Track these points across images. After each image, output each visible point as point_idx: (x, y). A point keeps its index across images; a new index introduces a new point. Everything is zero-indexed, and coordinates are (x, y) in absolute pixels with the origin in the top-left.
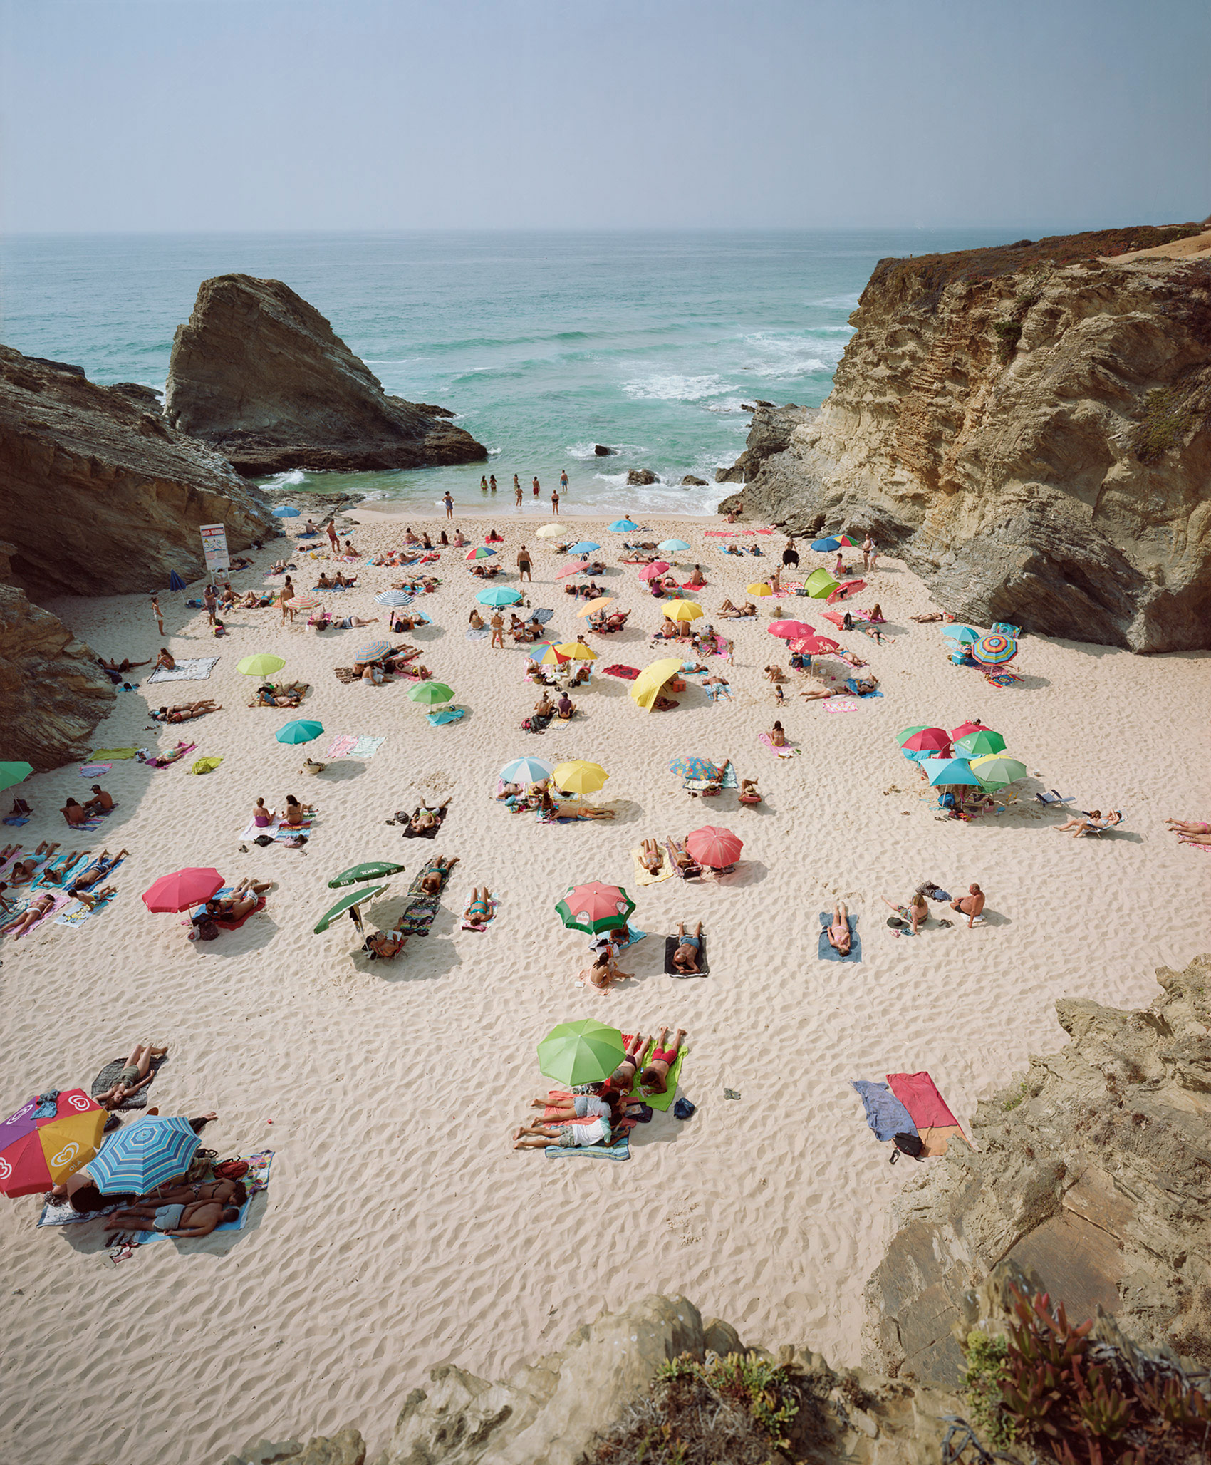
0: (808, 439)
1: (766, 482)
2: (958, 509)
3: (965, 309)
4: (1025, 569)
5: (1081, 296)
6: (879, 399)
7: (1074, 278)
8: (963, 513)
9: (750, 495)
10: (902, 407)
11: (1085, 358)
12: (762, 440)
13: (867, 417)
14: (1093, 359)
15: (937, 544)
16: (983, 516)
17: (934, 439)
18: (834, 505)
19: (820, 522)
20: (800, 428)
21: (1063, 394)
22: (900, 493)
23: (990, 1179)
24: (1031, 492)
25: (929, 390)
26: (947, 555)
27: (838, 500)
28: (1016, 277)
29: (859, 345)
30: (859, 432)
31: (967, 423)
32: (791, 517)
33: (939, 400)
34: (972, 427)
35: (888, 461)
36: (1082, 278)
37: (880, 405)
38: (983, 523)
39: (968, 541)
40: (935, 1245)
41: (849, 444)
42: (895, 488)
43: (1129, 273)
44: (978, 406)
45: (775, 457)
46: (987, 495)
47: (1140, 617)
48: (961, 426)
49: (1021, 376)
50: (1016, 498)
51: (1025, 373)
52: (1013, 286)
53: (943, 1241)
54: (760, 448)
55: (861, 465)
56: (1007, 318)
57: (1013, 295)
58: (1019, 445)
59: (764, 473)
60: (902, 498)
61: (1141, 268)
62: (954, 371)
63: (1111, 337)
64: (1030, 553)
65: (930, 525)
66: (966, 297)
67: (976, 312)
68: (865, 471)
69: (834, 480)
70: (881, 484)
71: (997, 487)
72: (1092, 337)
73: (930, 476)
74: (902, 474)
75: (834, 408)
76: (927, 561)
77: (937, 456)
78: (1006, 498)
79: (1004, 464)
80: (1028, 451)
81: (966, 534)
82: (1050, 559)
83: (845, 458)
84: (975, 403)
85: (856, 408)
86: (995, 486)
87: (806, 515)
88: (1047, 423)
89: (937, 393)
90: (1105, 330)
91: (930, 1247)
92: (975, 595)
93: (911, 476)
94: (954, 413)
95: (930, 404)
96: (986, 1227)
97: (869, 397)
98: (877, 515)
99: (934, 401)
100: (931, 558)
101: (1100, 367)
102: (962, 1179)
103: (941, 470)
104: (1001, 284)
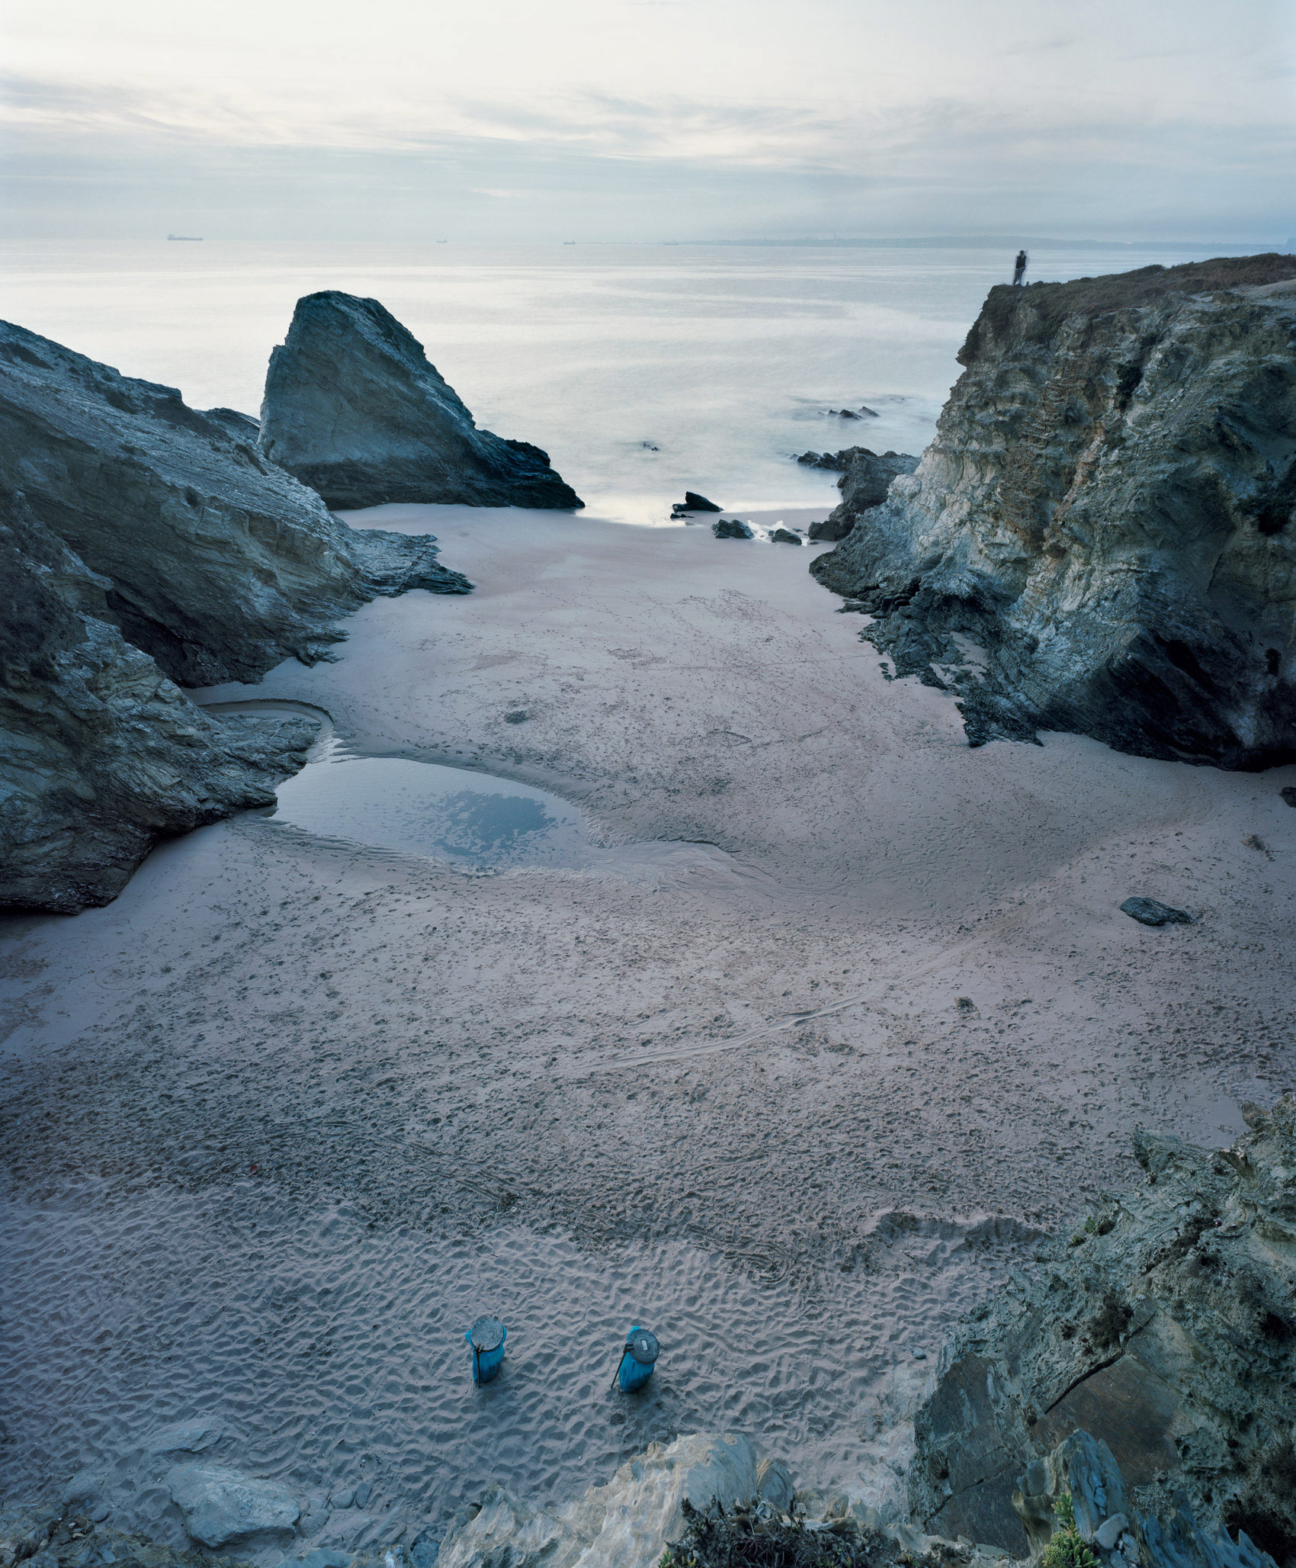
0: (907, 492)
1: (861, 540)
2: (1062, 576)
3: (1084, 346)
4: (1130, 648)
5: (1212, 335)
6: (985, 449)
7: (1204, 313)
8: (1067, 582)
9: (844, 554)
10: (1009, 459)
11: (1212, 408)
12: (859, 491)
13: (971, 470)
14: (1220, 408)
15: (1037, 615)
16: (1088, 587)
17: (1042, 496)
18: (931, 568)
19: (915, 587)
20: (898, 479)
21: (1182, 448)
22: (1002, 557)
23: (1050, 1318)
24: (1142, 560)
25: (1038, 440)
26: (1047, 630)
27: (934, 562)
28: (1142, 310)
29: (966, 385)
30: (961, 487)
31: (1078, 478)
32: (885, 580)
33: (1049, 450)
34: (1083, 482)
35: (991, 520)
36: (1214, 314)
37: (985, 456)
38: (1088, 595)
39: (1070, 614)
40: (990, 1381)
41: (950, 499)
42: (996, 551)
43: (1267, 308)
44: (1090, 460)
45: (871, 512)
46: (1094, 562)
47: (1250, 710)
48: (1071, 482)
49: (1140, 425)
50: (1125, 567)
51: (1144, 421)
52: (1138, 320)
53: (997, 1378)
54: (856, 500)
55: (962, 523)
56: (1129, 357)
57: (1136, 330)
58: (1131, 507)
59: (859, 528)
60: (1003, 562)
61: (1280, 303)
62: (1067, 417)
63: (1241, 384)
64: (1137, 630)
65: (1031, 594)
66: (1085, 331)
67: (1095, 350)
68: (965, 530)
69: (931, 539)
70: (981, 546)
71: (1105, 553)
72: (1220, 381)
73: (1035, 539)
74: (1004, 535)
75: (937, 458)
76: (1025, 634)
77: (1044, 514)
78: (1114, 567)
79: (1115, 527)
80: (1142, 513)
81: (1068, 605)
82: (1158, 639)
83: (944, 515)
84: (1087, 456)
85: (958, 457)
86: (1103, 551)
87: (900, 578)
88: (1165, 481)
89: (1047, 443)
90: (1234, 376)
91: (984, 1383)
92: (1074, 676)
93: (1015, 537)
94: (1065, 467)
95: (1039, 456)
96: (1043, 1368)
97: (974, 445)
98: (974, 580)
99: (1044, 452)
100: (1030, 631)
101: (1227, 419)
102: (1022, 1315)
103: (1046, 532)
104: (1124, 319)
